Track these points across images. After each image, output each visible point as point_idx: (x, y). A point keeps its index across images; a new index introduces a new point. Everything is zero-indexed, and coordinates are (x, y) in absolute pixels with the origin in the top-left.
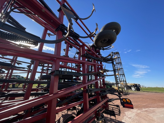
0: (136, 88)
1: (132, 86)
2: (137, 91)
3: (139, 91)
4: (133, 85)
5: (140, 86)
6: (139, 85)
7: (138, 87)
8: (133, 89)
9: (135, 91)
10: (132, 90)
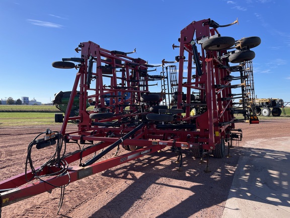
0: (271, 109)
1: (263, 105)
2: (274, 116)
3: (279, 115)
4: (267, 103)
5: (282, 104)
6: (281, 101)
7: (277, 106)
8: (265, 111)
9: (269, 116)
10: (263, 116)
